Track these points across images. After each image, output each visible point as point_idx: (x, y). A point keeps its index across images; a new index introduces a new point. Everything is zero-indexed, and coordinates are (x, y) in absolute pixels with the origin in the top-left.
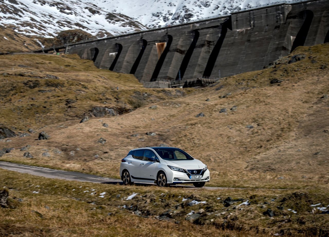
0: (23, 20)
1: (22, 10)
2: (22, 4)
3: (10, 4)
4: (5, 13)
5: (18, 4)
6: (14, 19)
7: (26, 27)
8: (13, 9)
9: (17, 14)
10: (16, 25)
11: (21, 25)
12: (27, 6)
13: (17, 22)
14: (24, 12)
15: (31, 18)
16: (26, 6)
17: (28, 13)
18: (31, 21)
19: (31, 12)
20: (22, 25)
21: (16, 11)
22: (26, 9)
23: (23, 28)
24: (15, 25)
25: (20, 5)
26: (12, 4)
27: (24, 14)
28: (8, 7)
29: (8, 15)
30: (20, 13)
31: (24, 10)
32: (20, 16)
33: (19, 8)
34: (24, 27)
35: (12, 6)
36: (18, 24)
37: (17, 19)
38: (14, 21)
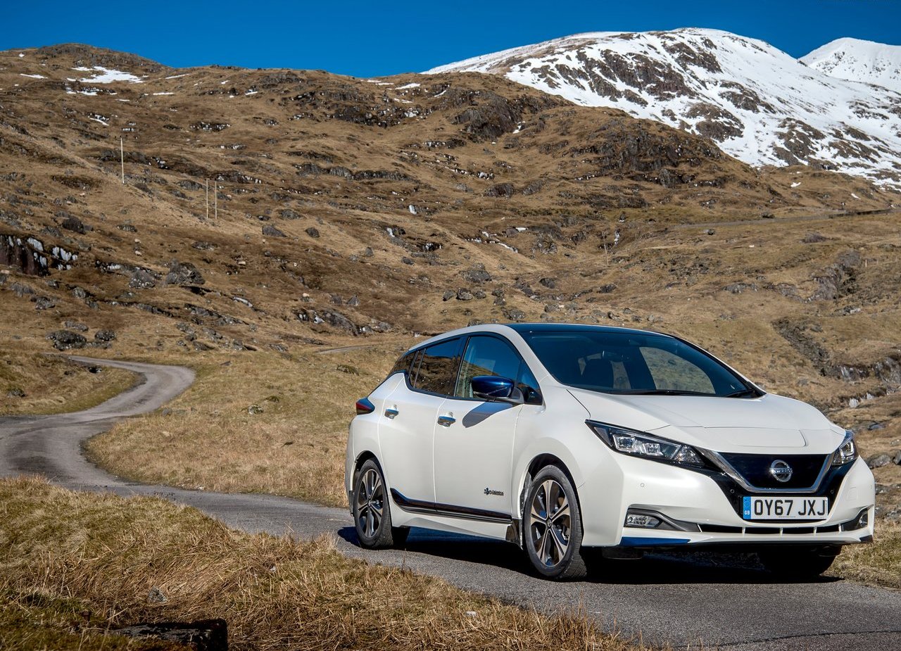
0: (878, 167)
1: (876, 150)
2: (876, 139)
3: (854, 140)
4: (845, 156)
5: (869, 140)
6: (862, 166)
7: (885, 180)
8: (860, 149)
9: (867, 157)
10: (867, 178)
11: (875, 175)
12: (886, 142)
13: (869, 171)
14: (880, 152)
15: (893, 163)
16: (883, 142)
17: (888, 155)
18: (893, 169)
19: (892, 153)
20: (878, 176)
21: (866, 153)
22: (885, 147)
23: (880, 181)
24: (865, 176)
25: (873, 142)
26: (858, 141)
27: (880, 157)
28: (851, 145)
29: (851, 160)
30: (872, 156)
31: (880, 149)
32: (874, 161)
33: (872, 147)
34: (882, 179)
35: (860, 144)
36: (869, 175)
37: (868, 167)
38: (862, 169)
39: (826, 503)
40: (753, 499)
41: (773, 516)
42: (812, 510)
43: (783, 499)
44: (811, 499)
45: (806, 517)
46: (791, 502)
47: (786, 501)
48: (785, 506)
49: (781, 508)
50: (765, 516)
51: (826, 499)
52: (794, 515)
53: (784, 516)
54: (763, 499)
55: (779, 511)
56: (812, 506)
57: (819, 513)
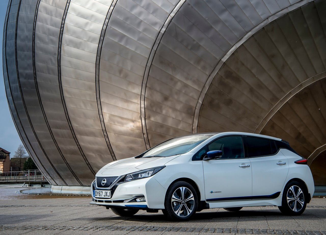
39: (110, 192)
40: (95, 191)
41: (99, 197)
42: (107, 195)
43: (101, 191)
44: (107, 191)
45: (105, 197)
46: (102, 192)
47: (101, 192)
48: (101, 193)
49: (100, 194)
50: (97, 197)
51: (110, 191)
52: (103, 197)
53: (101, 197)
54: (97, 191)
55: (100, 195)
56: (107, 193)
57: (109, 196)
